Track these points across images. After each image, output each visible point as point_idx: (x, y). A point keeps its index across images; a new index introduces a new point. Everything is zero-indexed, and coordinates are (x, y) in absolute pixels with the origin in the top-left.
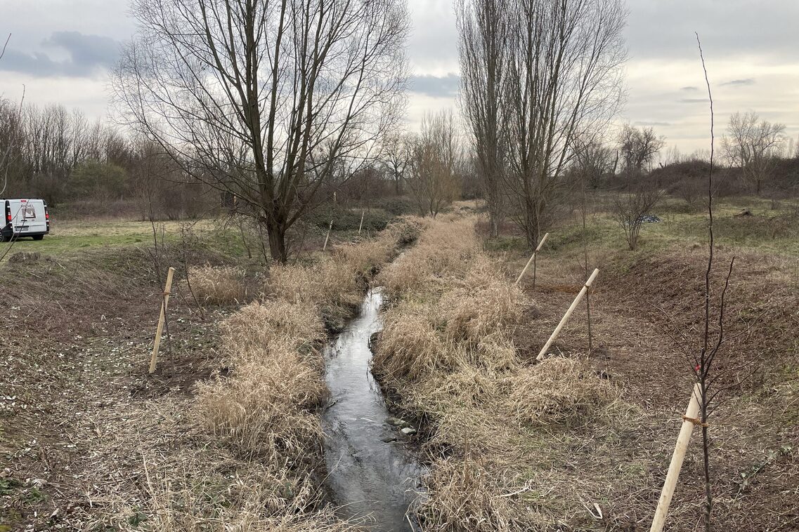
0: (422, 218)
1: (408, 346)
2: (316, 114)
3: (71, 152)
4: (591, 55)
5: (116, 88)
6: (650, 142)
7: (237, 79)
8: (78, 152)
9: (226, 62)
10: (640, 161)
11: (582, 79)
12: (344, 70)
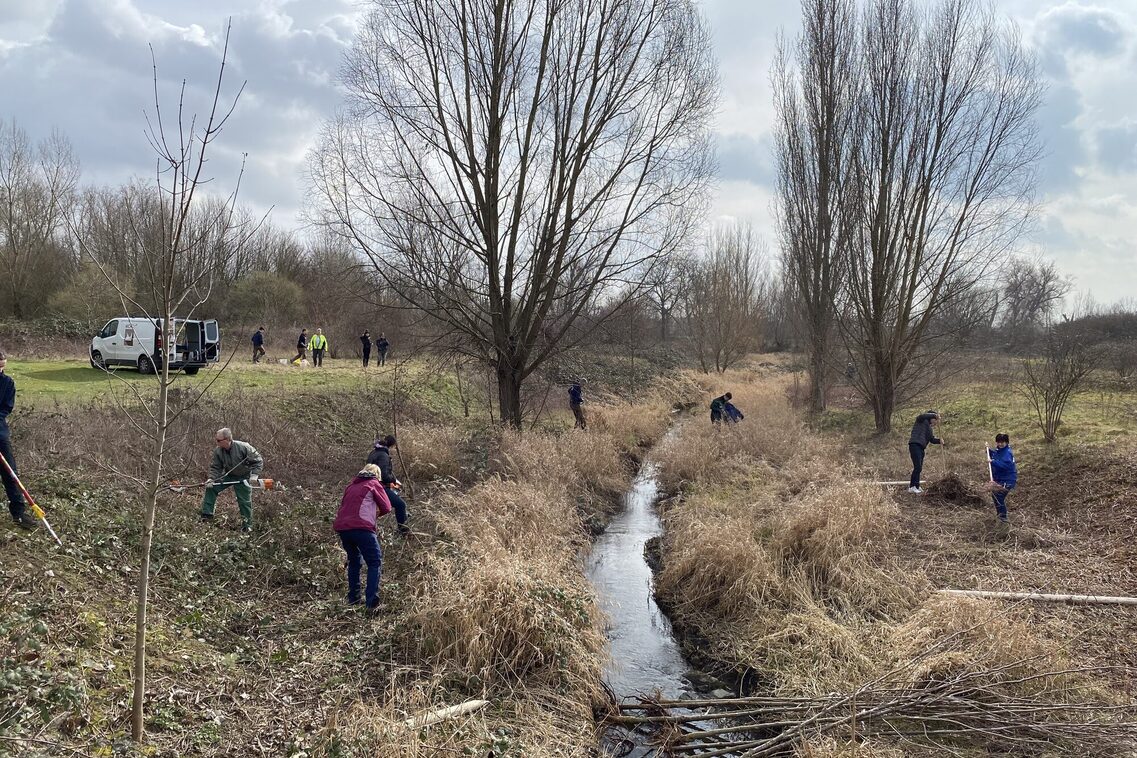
0: (705, 374)
1: (720, 563)
2: (576, 219)
3: (232, 261)
4: (985, 149)
5: (315, 176)
6: (1050, 283)
7: (472, 167)
8: (242, 260)
9: (459, 145)
10: (1033, 310)
11: (970, 182)
12: (619, 158)
